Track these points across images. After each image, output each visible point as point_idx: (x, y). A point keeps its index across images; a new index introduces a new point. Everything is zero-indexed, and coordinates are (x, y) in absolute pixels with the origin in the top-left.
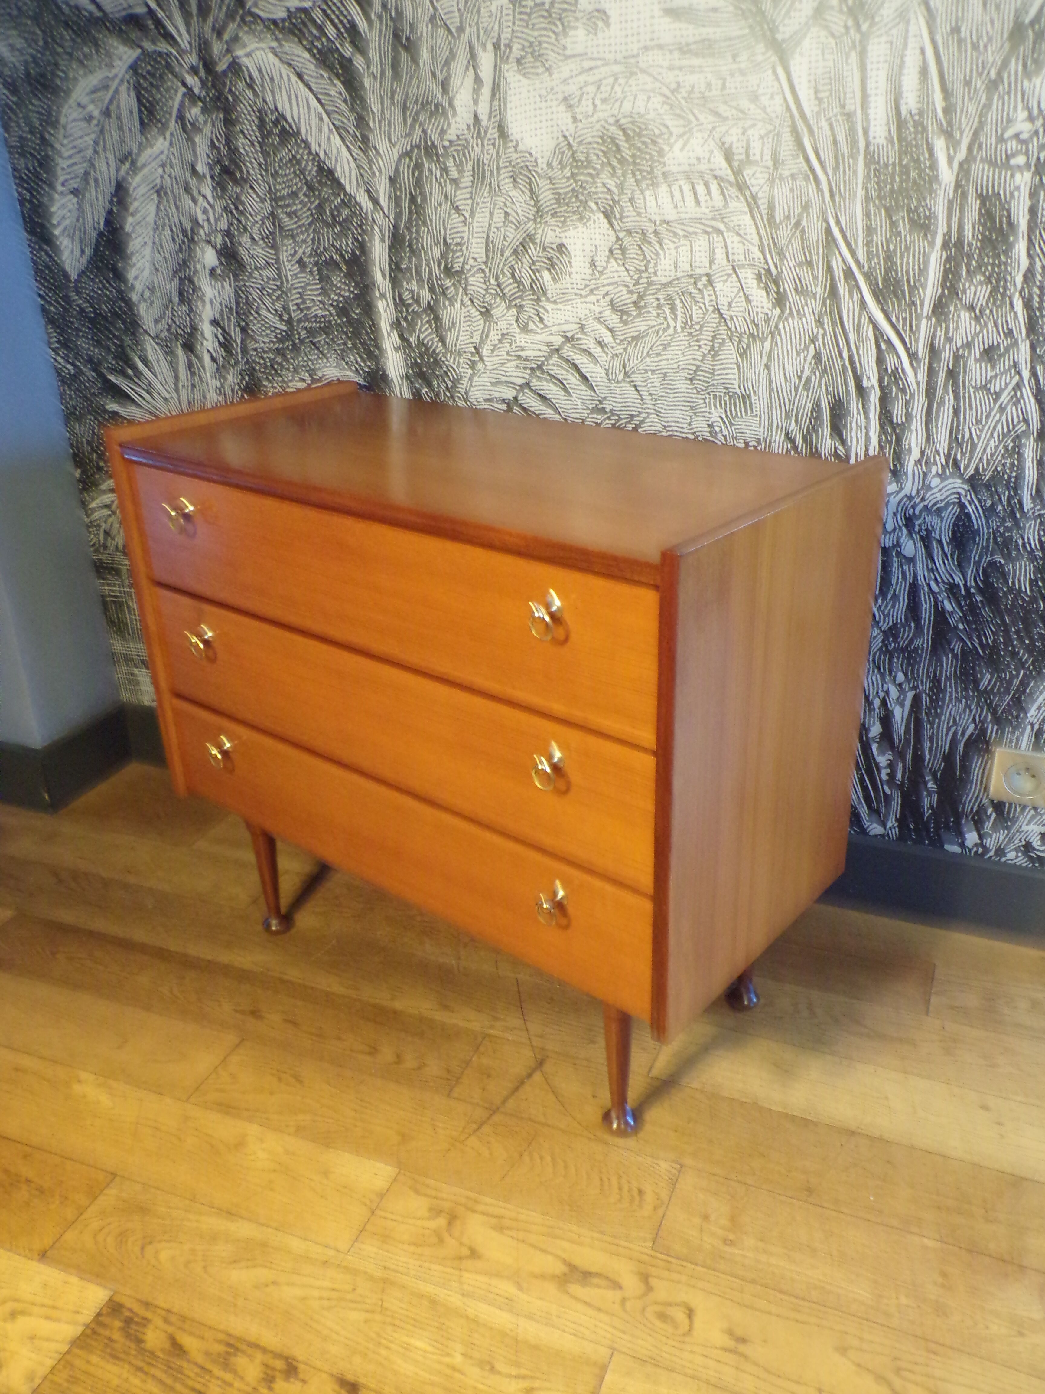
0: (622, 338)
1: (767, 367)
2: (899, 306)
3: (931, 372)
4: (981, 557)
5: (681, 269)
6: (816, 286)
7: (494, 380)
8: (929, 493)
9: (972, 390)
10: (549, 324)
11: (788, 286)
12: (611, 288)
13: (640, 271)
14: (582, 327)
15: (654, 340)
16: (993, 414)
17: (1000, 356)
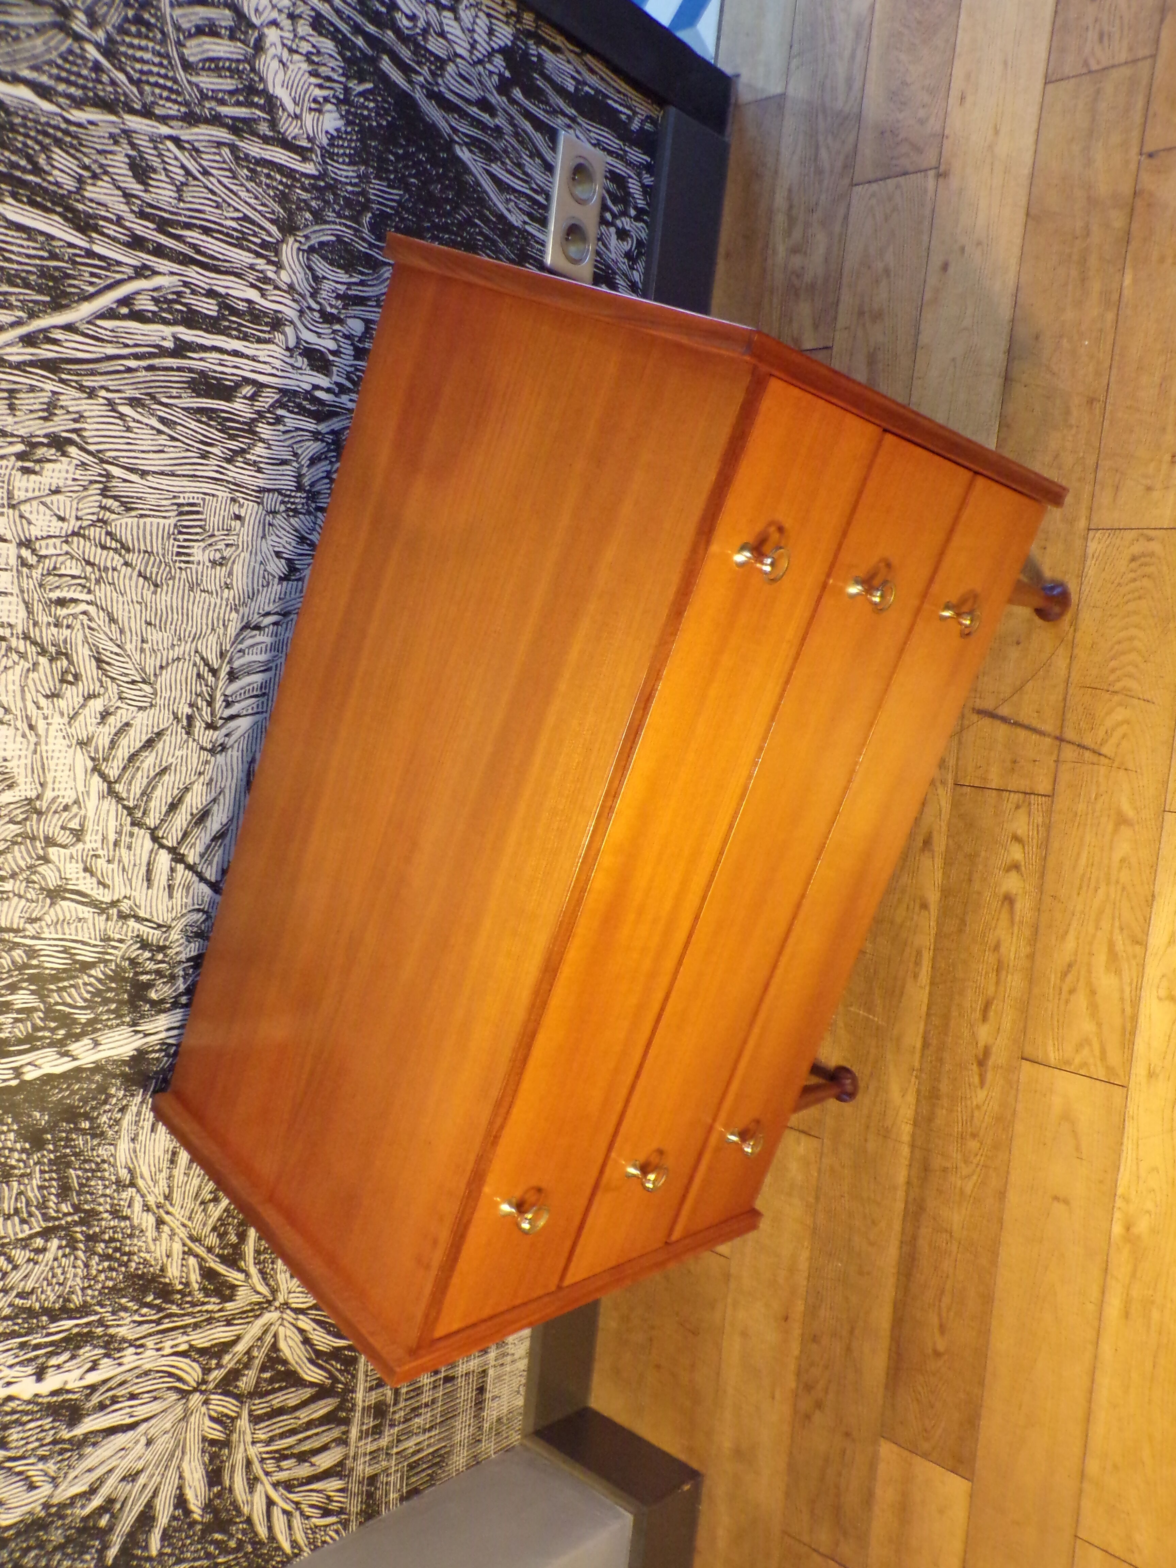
0: (98, 684)
1: (144, 474)
2: (74, 278)
3: (159, 251)
4: (364, 240)
5: (9, 586)
6: (42, 390)
7: (145, 884)
8: (297, 286)
9: (182, 205)
10: (74, 797)
11: (39, 429)
12: (28, 696)
13: (9, 649)
14: (82, 744)
15: (103, 636)
16: (210, 186)
17: (142, 158)
